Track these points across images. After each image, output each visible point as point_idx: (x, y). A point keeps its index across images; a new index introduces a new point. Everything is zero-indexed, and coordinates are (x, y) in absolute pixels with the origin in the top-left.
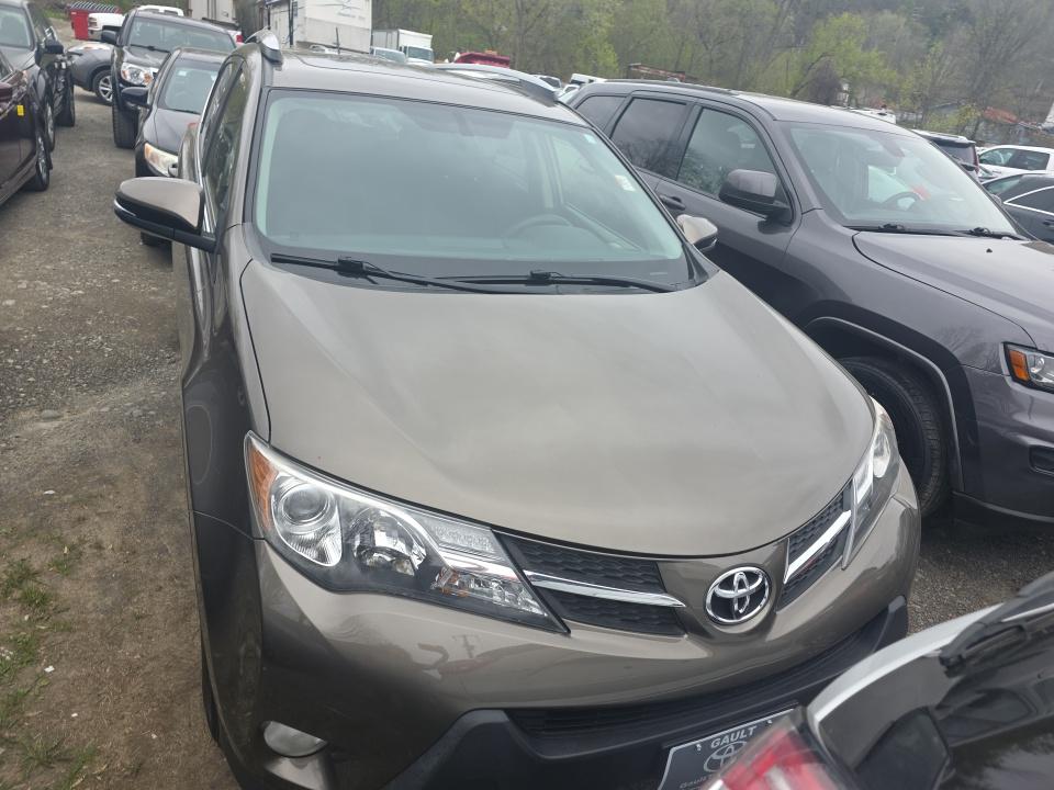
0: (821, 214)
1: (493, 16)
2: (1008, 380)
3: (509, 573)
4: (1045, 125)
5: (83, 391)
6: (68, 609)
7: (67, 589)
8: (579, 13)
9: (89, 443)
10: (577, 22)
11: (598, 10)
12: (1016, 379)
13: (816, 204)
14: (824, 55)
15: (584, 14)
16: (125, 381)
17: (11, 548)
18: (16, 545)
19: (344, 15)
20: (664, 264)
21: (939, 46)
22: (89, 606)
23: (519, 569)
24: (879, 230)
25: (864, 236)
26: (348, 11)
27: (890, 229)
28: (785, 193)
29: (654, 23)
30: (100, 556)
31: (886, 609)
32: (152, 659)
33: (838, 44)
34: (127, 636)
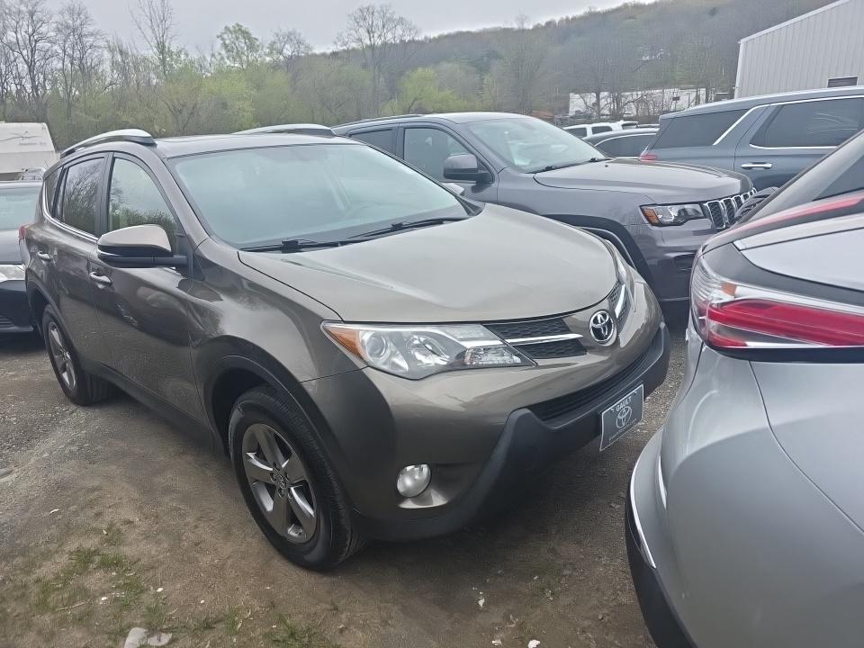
0: (508, 170)
1: (152, 121)
2: (649, 226)
3: (498, 342)
4: (571, 114)
5: (16, 451)
6: (139, 560)
7: (128, 551)
8: (224, 105)
9: (53, 477)
10: (225, 112)
11: (239, 100)
12: (653, 224)
13: (503, 165)
14: (416, 99)
15: (229, 104)
16: (46, 434)
17: (60, 546)
18: (63, 544)
19: (25, 144)
20: (453, 208)
21: (487, 78)
22: (153, 553)
23: (503, 340)
24: (544, 171)
25: (538, 175)
26: (27, 141)
27: (549, 169)
28: (482, 164)
29: (285, 102)
30: (135, 527)
31: (660, 329)
32: (229, 558)
33: (422, 90)
34: (198, 555)
